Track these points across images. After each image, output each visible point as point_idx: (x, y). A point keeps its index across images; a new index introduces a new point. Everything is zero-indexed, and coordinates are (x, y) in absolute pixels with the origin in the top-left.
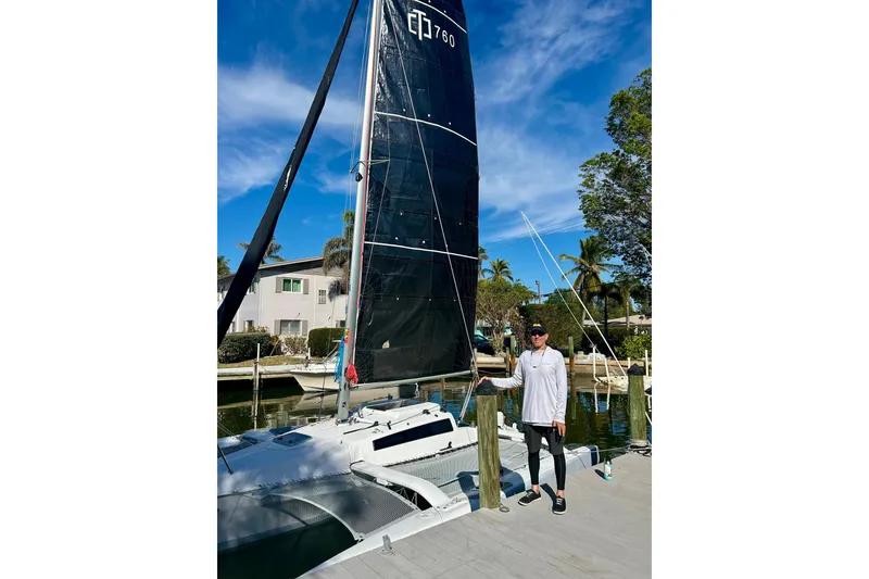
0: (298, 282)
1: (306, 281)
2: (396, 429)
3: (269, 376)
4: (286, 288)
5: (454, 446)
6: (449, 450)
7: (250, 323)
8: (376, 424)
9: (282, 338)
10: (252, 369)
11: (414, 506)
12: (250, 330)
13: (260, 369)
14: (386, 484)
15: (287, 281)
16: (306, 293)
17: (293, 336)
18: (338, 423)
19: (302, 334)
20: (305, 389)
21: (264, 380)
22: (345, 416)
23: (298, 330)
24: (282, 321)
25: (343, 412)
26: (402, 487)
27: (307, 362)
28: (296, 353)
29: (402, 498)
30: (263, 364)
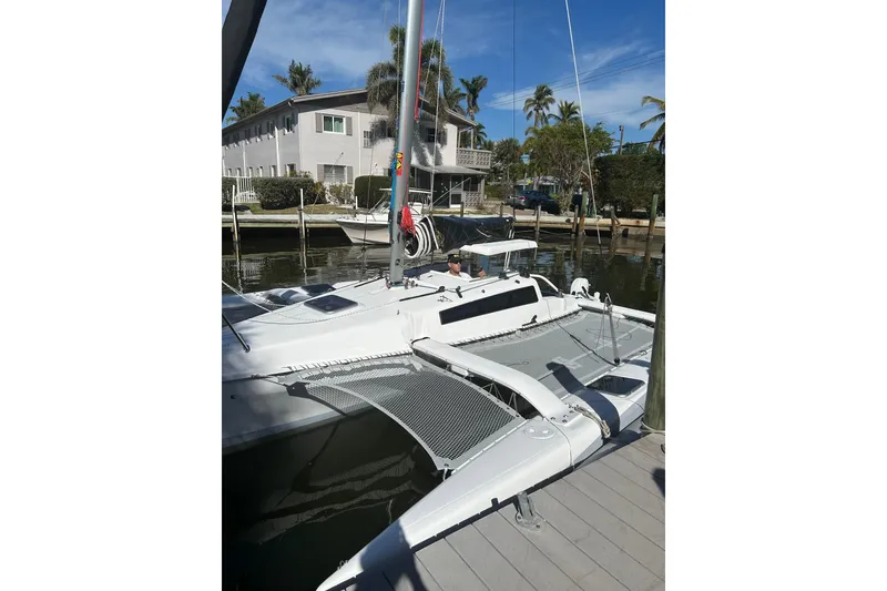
0: (339, 120)
1: (349, 119)
2: (468, 298)
3: (314, 225)
4: (328, 128)
5: (538, 321)
6: (533, 324)
7: (292, 167)
8: (442, 289)
9: (327, 185)
10: (296, 217)
11: (513, 412)
12: (292, 175)
13: (305, 217)
14: (466, 374)
15: (328, 119)
16: (349, 133)
17: (338, 184)
18: (390, 285)
19: (348, 182)
20: (353, 241)
21: (311, 229)
22: (399, 278)
23: (343, 177)
24: (325, 166)
25: (396, 272)
26: (491, 381)
27: (355, 213)
28: (342, 201)
29: (493, 399)
30: (308, 212)
